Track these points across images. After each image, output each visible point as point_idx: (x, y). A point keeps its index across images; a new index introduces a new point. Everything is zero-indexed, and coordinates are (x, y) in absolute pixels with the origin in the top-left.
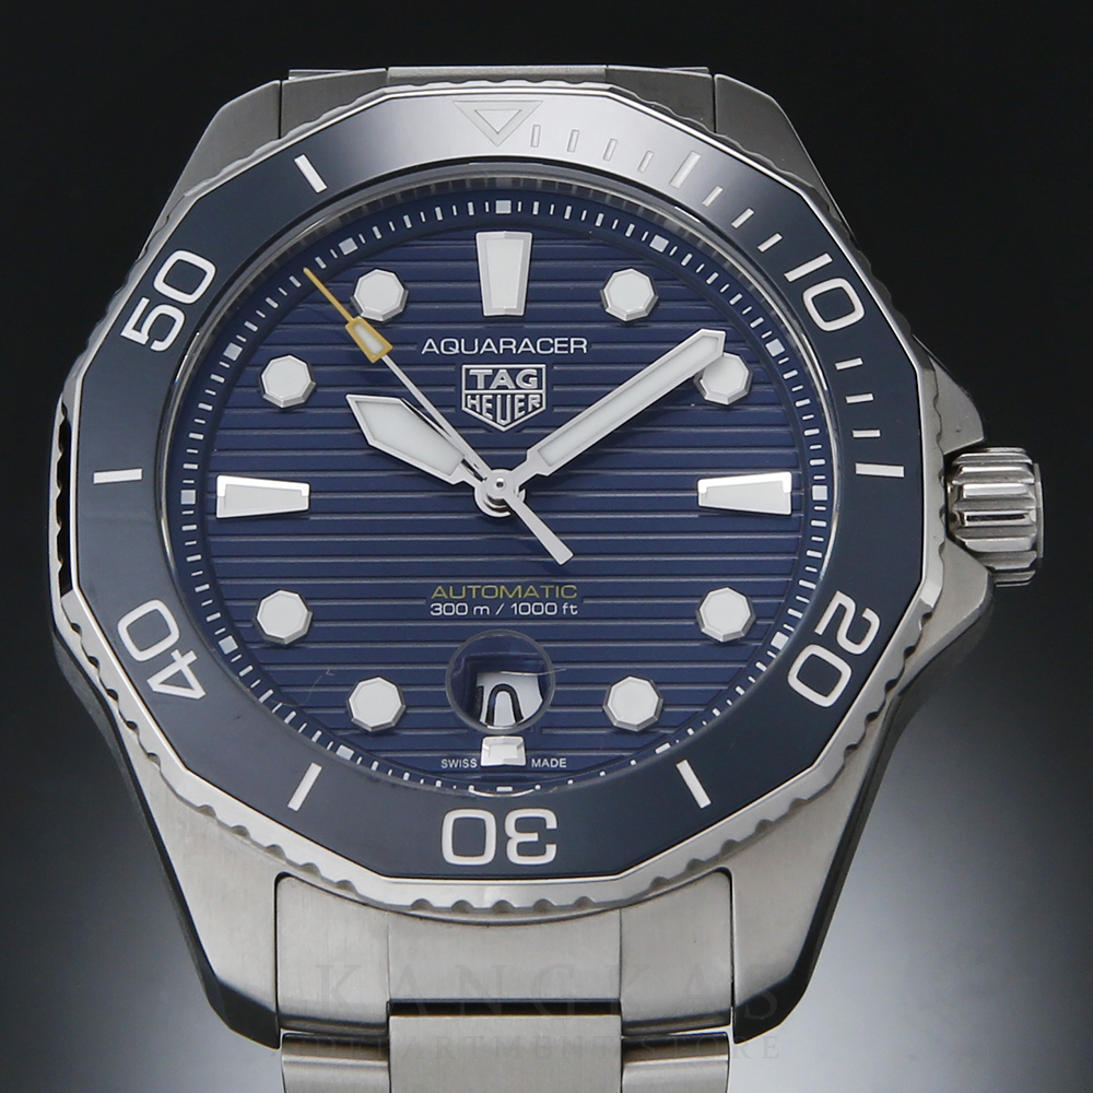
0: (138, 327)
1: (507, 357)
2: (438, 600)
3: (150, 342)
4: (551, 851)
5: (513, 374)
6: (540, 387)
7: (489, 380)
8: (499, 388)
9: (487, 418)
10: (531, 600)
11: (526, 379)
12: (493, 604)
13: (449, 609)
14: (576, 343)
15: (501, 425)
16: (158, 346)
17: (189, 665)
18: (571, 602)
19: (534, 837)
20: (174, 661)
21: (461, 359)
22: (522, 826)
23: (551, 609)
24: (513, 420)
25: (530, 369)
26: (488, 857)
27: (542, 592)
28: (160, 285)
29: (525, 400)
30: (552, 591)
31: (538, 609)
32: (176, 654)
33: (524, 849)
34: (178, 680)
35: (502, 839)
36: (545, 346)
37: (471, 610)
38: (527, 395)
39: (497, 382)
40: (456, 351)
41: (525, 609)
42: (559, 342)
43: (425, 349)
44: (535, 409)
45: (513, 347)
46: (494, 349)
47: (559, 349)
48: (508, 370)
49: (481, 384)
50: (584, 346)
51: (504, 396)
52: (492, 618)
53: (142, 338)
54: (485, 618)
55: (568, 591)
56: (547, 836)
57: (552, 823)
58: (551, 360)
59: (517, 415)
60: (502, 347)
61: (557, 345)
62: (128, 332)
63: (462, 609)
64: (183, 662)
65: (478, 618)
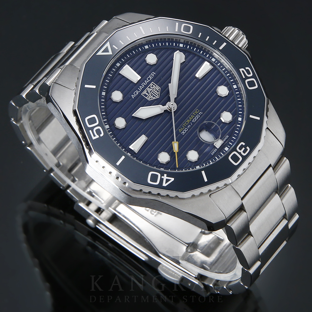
0: (94, 136)
1: (146, 86)
2: (181, 132)
3: (99, 136)
4: (248, 148)
5: (150, 88)
6: (156, 86)
7: (147, 92)
8: (150, 92)
9: (154, 98)
10: (194, 118)
11: (152, 87)
12: (190, 124)
13: (185, 131)
14: (152, 74)
15: (157, 97)
16: (102, 135)
17: (167, 176)
18: (199, 112)
19: (244, 149)
20: (163, 179)
21: (140, 94)
22: (240, 148)
23: (198, 116)
24: (158, 95)
25: (151, 85)
26: (241, 159)
27: (194, 115)
28: (89, 126)
29: (156, 90)
30: (195, 113)
31: (196, 118)
32: (162, 177)
33: (244, 152)
34: (167, 181)
35: (240, 153)
36: (149, 79)
37: (188, 128)
38: (155, 89)
39: (149, 91)
40: (138, 93)
41: (195, 120)
42: (150, 76)
43: (133, 98)
44: (159, 90)
45: (145, 84)
46: (142, 87)
47: (151, 77)
48: (148, 88)
49: (147, 94)
50: (154, 73)
51: (153, 92)
52: (192, 126)
53: (97, 136)
54: (191, 127)
55: (197, 111)
56: (245, 147)
57: (244, 144)
58: (152, 80)
59: (158, 93)
60: (143, 86)
61: (150, 77)
62: (94, 138)
63: (186, 129)
64: (165, 177)
65: (190, 128)
